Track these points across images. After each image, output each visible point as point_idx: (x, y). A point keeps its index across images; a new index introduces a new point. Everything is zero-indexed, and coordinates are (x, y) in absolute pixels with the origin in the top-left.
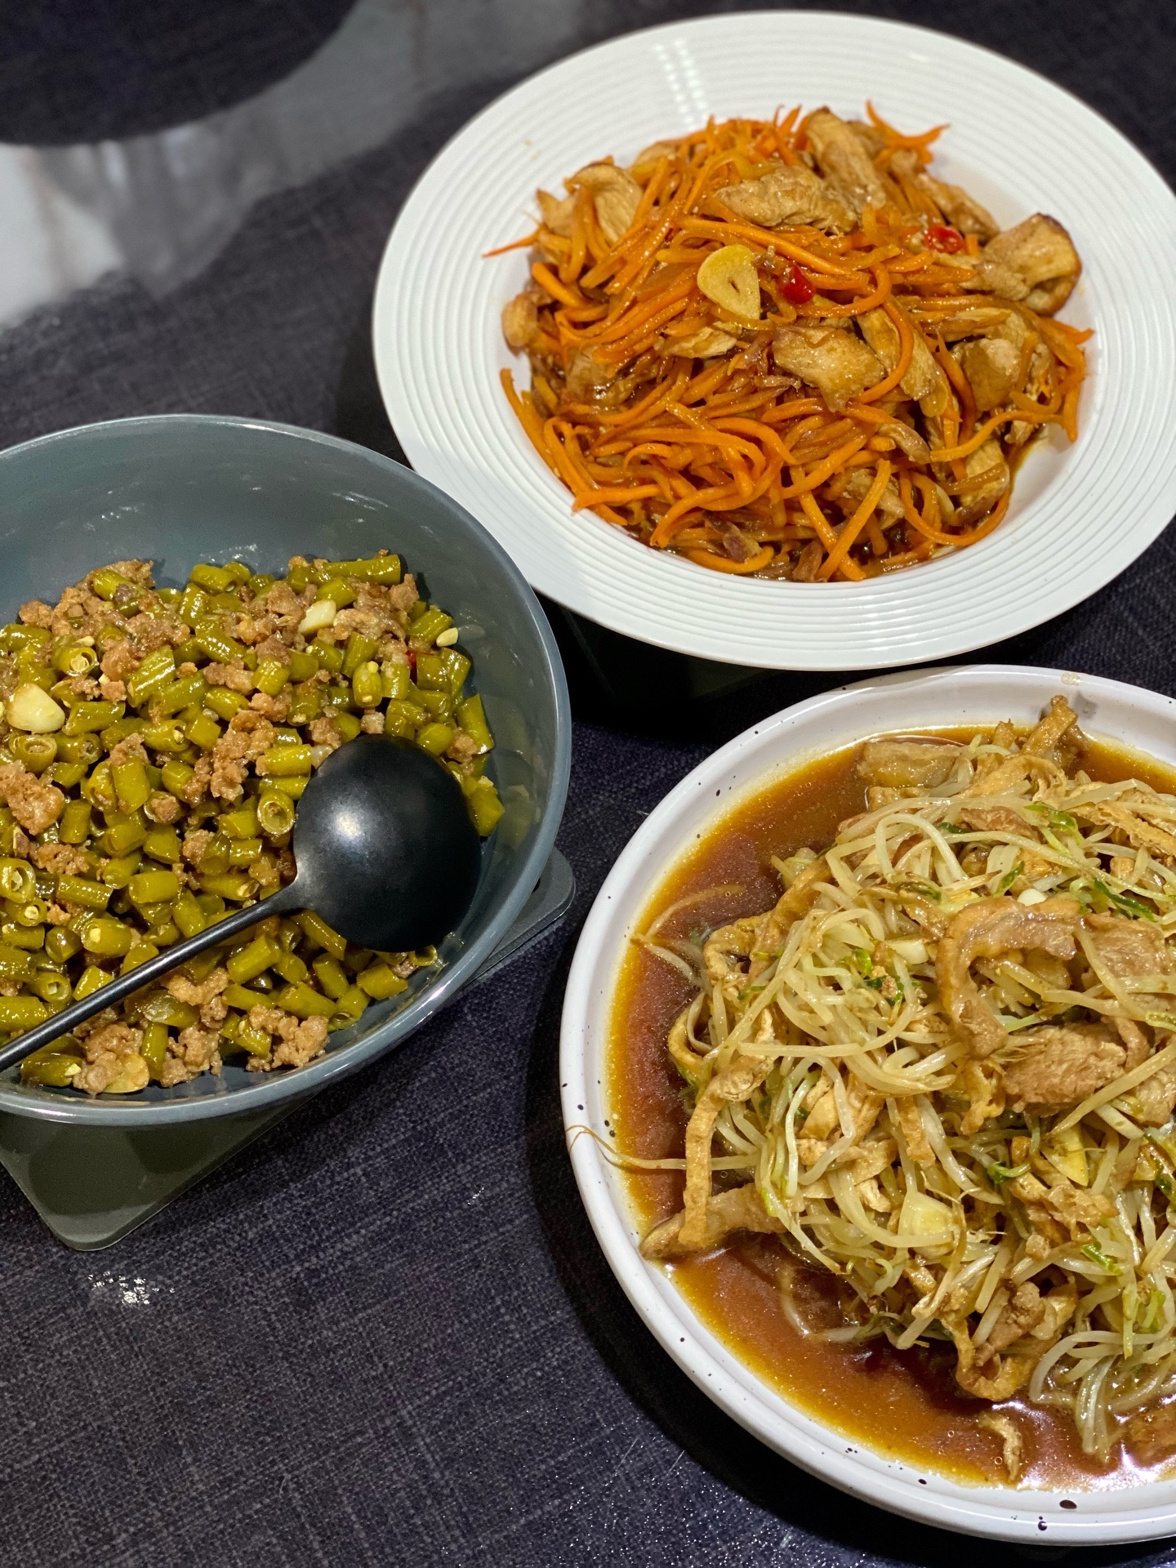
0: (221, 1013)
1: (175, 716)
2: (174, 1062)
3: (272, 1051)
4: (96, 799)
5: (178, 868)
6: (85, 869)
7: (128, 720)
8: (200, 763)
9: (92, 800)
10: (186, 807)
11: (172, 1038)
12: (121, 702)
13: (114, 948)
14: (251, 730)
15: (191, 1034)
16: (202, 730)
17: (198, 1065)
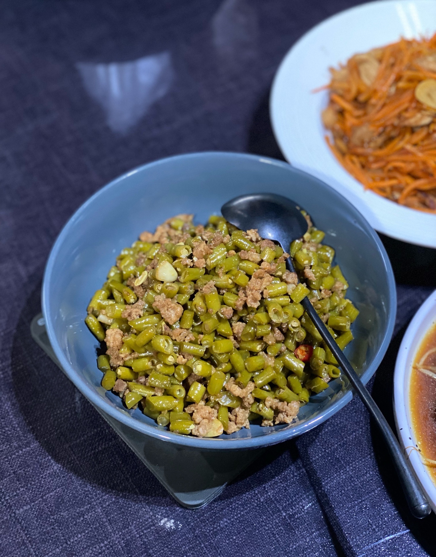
0: (252, 401)
1: (227, 273)
2: (231, 423)
3: (274, 418)
4: (196, 309)
5: (232, 338)
6: (193, 339)
7: (207, 276)
8: (241, 293)
9: (195, 310)
10: (235, 312)
11: (229, 413)
12: (203, 268)
13: (206, 373)
14: (261, 278)
15: (238, 410)
16: (242, 279)
17: (242, 424)
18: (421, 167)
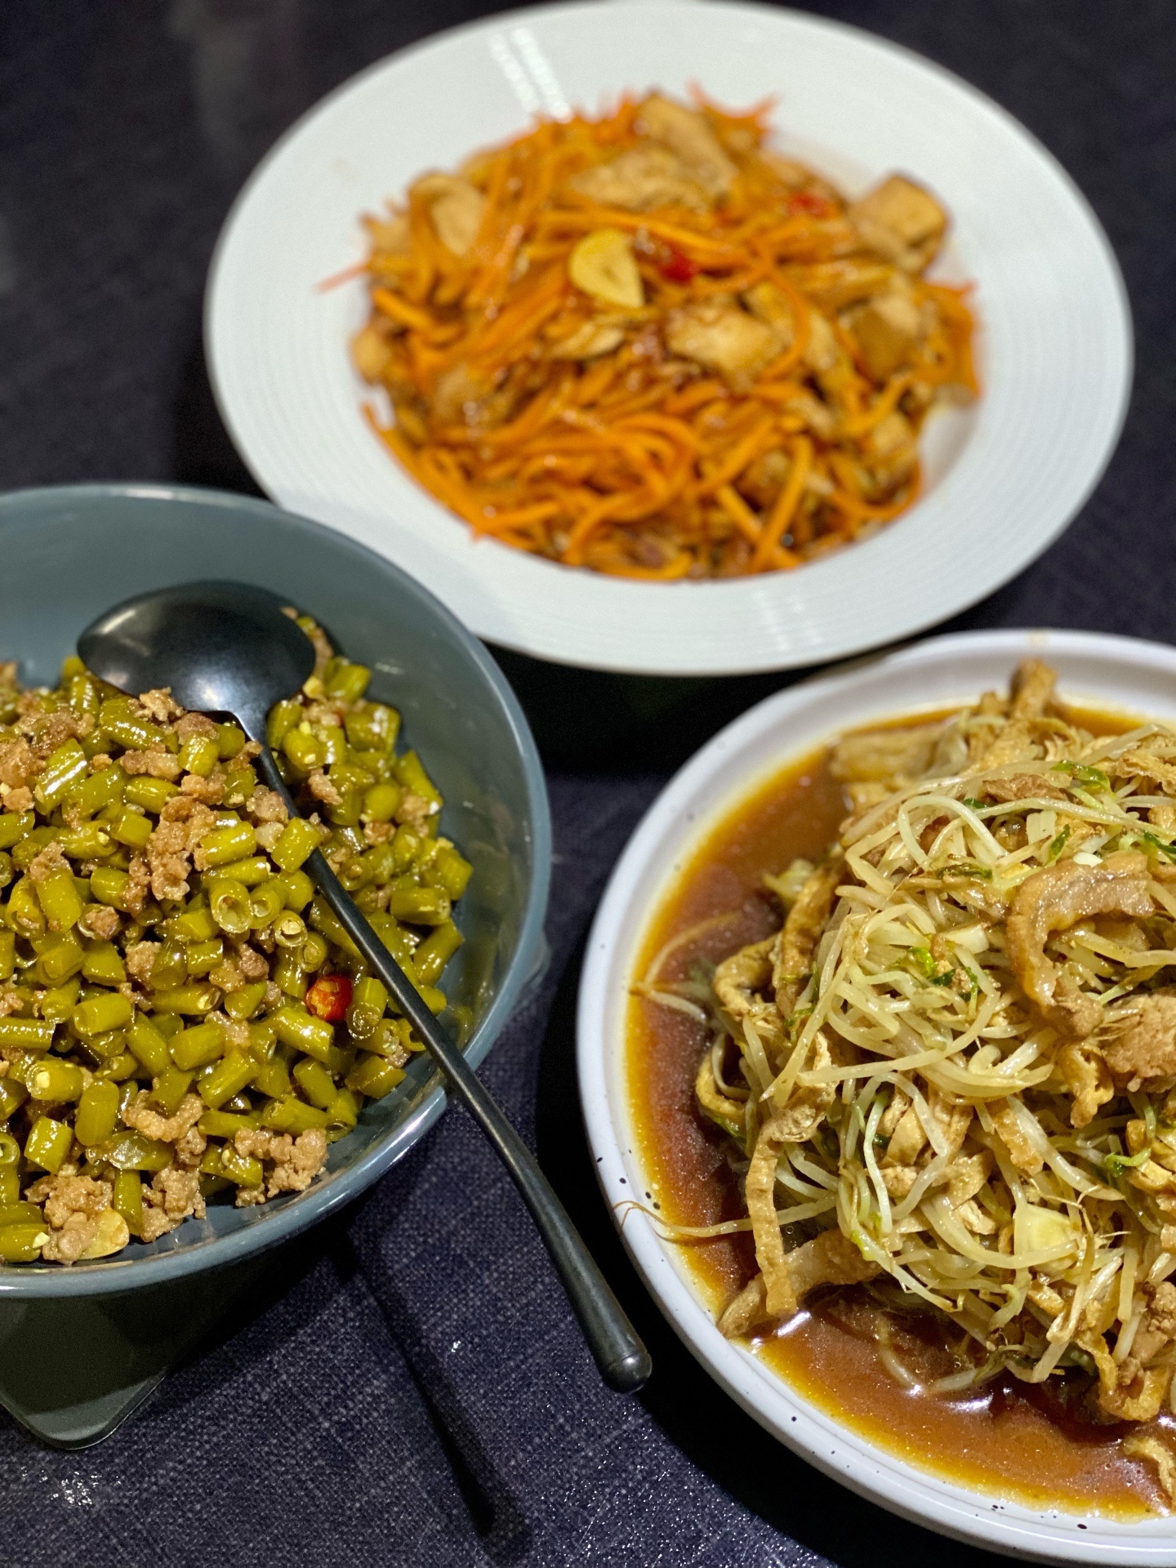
0: (199, 1145)
1: (94, 817)
2: (152, 1212)
3: (265, 1180)
4: (20, 925)
5: (125, 988)
6: (18, 1005)
7: (44, 831)
8: (135, 866)
9: (15, 927)
10: (126, 918)
11: (145, 1185)
12: (28, 811)
13: (65, 1091)
14: (186, 819)
15: (169, 1177)
16: (132, 827)
17: (181, 1210)
18: (611, 462)
